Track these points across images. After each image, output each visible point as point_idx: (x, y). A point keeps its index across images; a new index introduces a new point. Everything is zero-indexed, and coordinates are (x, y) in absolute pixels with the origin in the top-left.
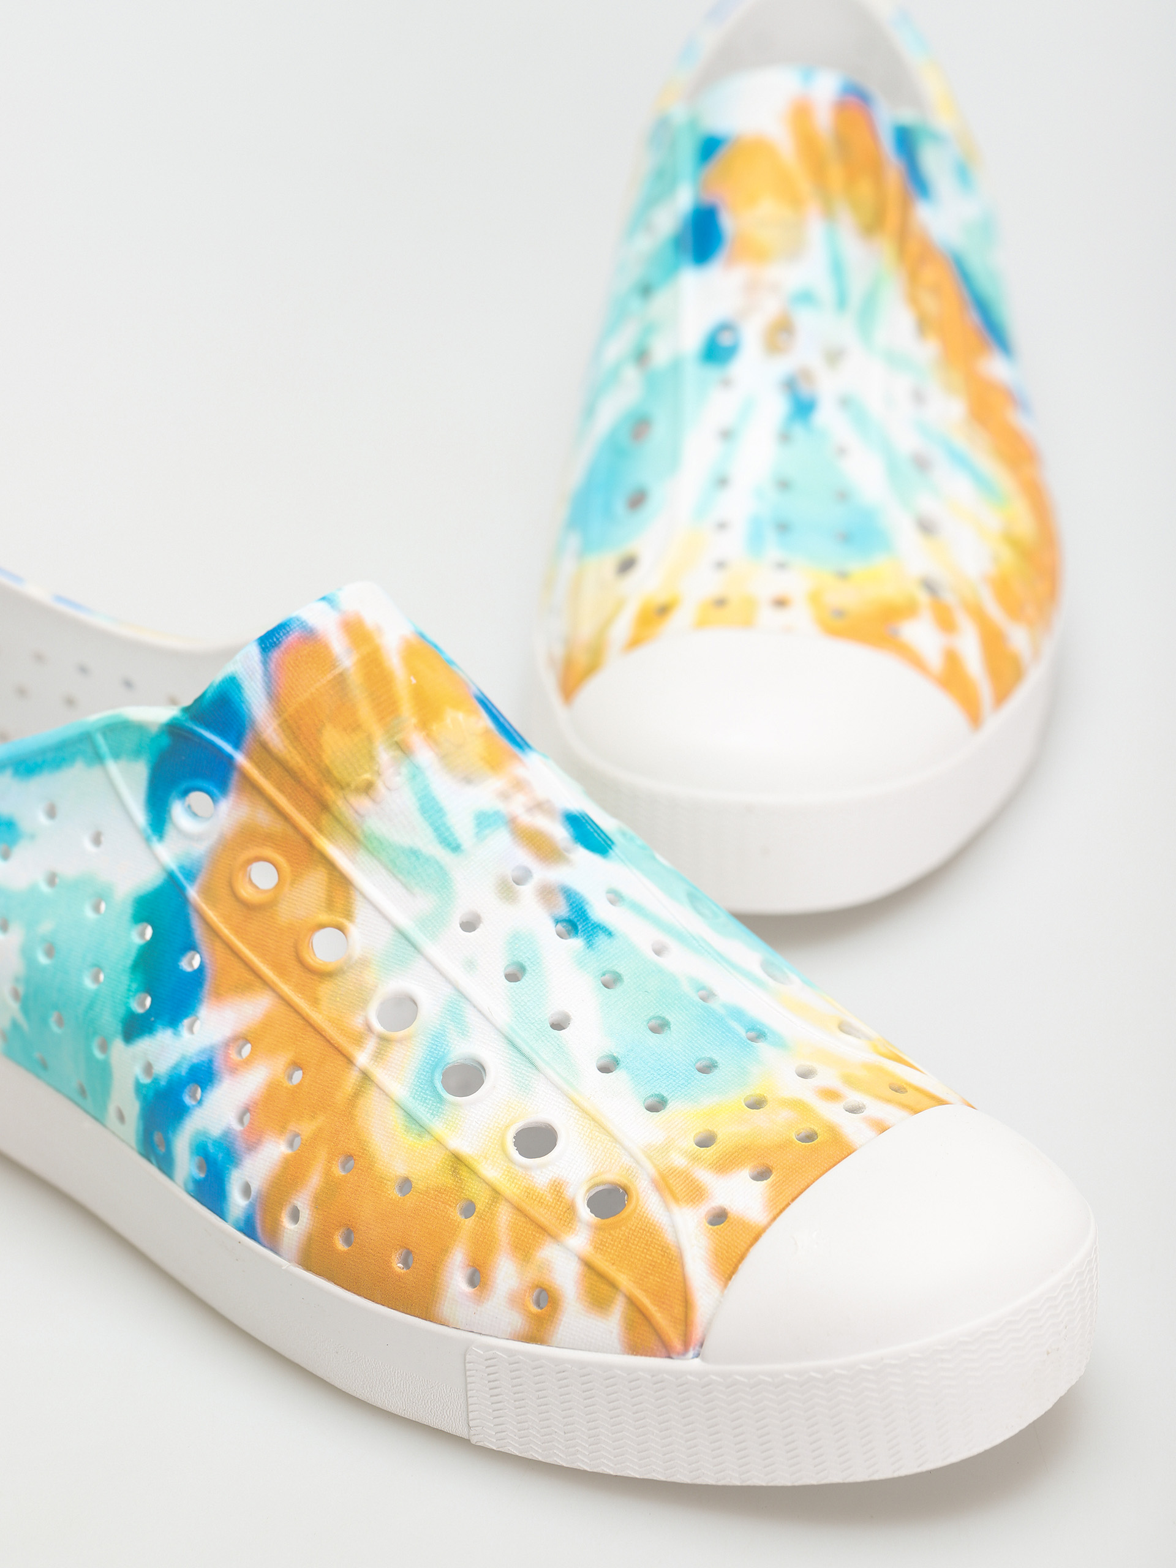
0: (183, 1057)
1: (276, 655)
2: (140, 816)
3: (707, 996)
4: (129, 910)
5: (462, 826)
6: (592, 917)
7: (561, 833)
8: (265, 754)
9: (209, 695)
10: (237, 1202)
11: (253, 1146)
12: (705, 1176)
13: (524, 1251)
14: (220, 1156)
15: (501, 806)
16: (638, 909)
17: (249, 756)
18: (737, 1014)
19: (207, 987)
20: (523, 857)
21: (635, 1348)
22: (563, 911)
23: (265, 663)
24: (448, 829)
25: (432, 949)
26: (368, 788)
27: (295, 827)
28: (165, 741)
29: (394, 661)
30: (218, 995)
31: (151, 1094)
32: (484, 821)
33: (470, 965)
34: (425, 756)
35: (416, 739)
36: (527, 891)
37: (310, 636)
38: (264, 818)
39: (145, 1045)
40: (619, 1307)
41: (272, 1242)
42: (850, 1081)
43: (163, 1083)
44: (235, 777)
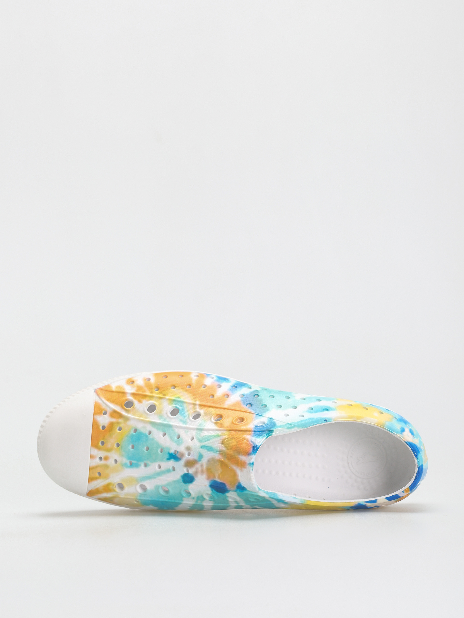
3: (145, 465)
6: (173, 460)
16: (168, 471)
18: (137, 466)
20: (191, 457)
22: (178, 455)
32: (201, 457)
36: (186, 452)
40: (114, 390)
42: (107, 466)
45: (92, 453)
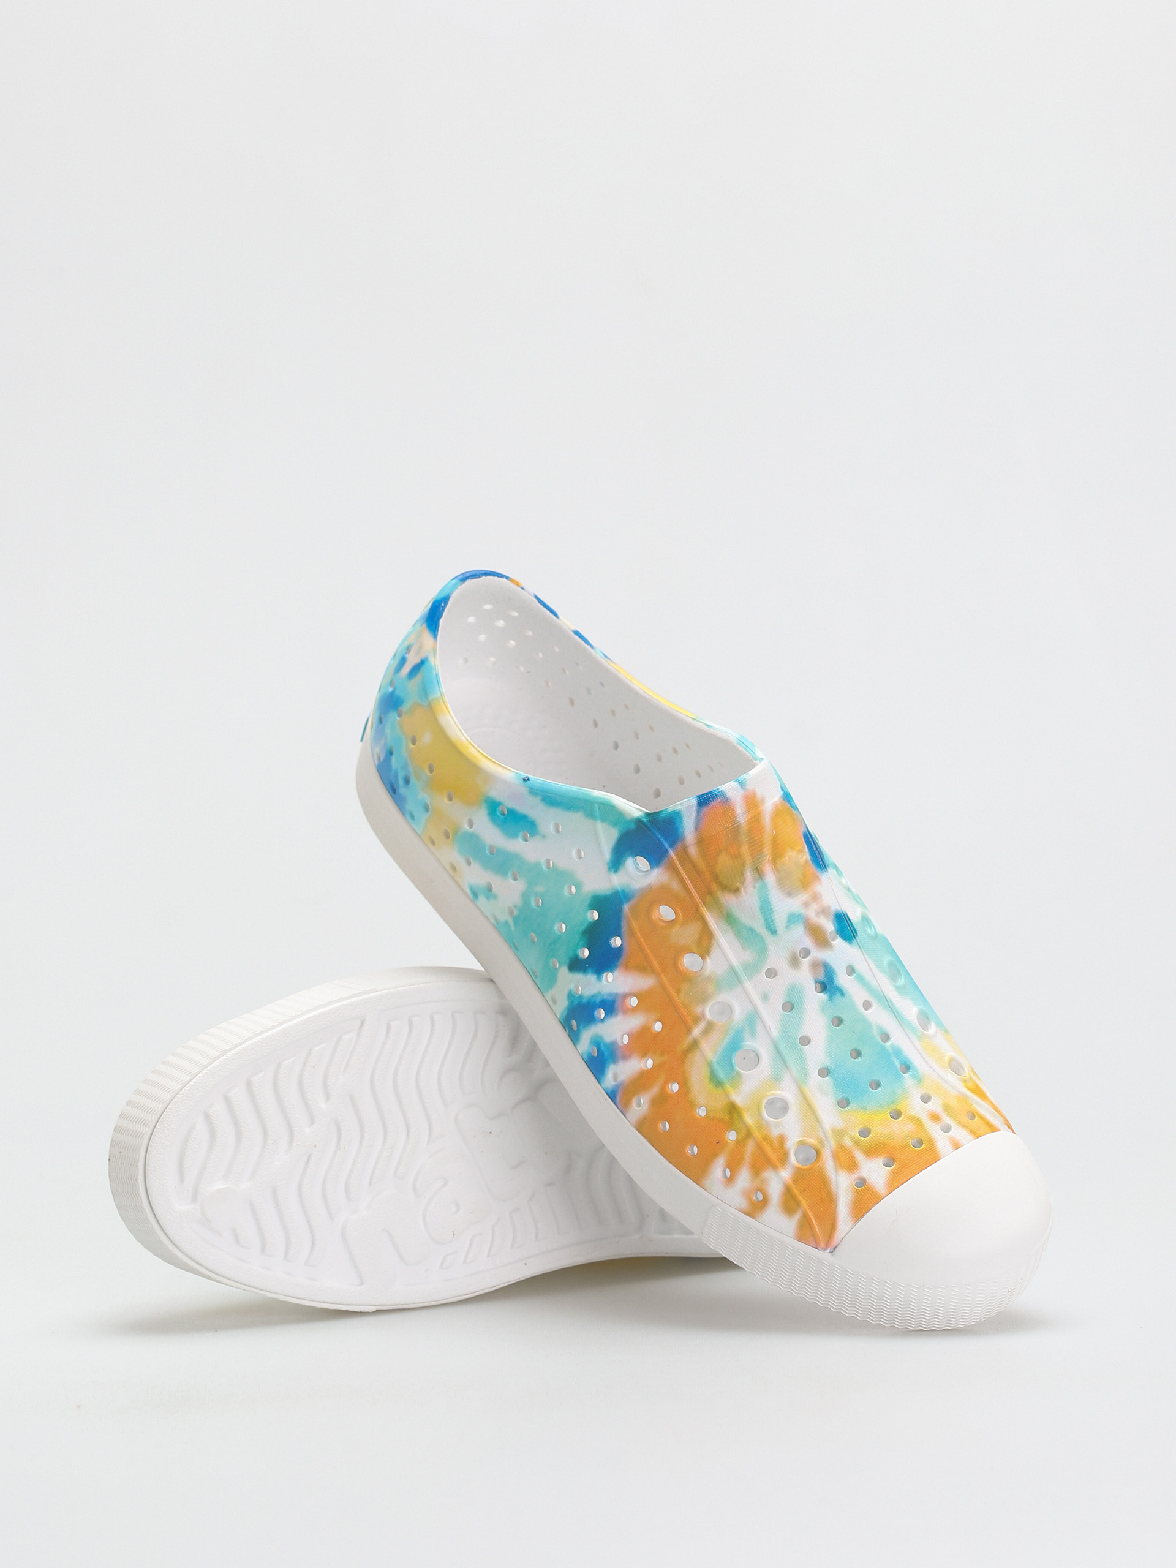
0: (599, 993)
1: (705, 809)
2: (607, 855)
3: (886, 1037)
4: (588, 901)
5: (780, 919)
6: (836, 983)
7: (829, 926)
8: (684, 855)
9: (663, 815)
10: (609, 1080)
11: (626, 1057)
12: (859, 1156)
13: (756, 1170)
14: (606, 1054)
15: (803, 911)
16: (861, 979)
17: (677, 854)
18: (898, 1052)
19: (622, 961)
20: (808, 942)
21: (801, 1238)
22: (821, 977)
23: (698, 812)
24: (772, 921)
25: (748, 985)
26: (736, 891)
27: (692, 897)
28: (633, 826)
29: (767, 820)
30: (627, 967)
31: (576, 1002)
32: (793, 919)
33: (765, 997)
34: (770, 878)
35: (767, 868)
36: (805, 962)
37: (726, 801)
38: (675, 886)
39: (579, 977)
40: (797, 1216)
41: (624, 1108)
42: (947, 1108)
43: (585, 1001)
44: (665, 861)
45: (949, 1148)
